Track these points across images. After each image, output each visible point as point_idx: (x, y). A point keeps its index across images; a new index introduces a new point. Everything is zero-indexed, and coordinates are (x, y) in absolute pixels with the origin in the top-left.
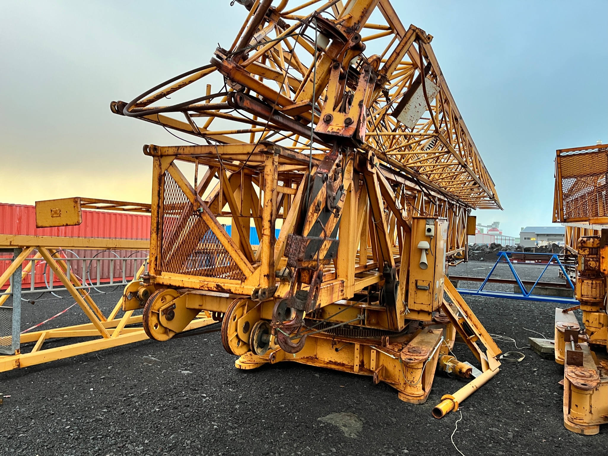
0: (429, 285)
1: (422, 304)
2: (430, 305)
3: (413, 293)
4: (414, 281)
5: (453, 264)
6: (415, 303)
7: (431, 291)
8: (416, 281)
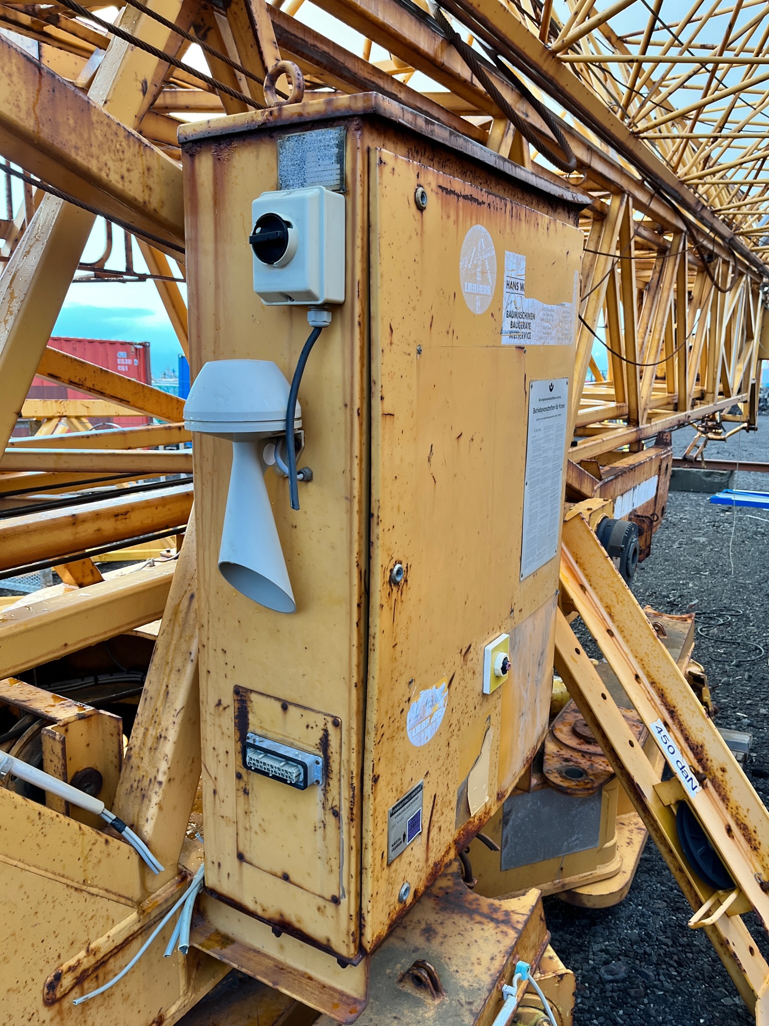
0: (324, 743)
1: (286, 877)
2: (336, 900)
3: (227, 785)
4: (229, 699)
5: (719, 434)
6: (241, 857)
7: (341, 795)
8: (242, 695)
